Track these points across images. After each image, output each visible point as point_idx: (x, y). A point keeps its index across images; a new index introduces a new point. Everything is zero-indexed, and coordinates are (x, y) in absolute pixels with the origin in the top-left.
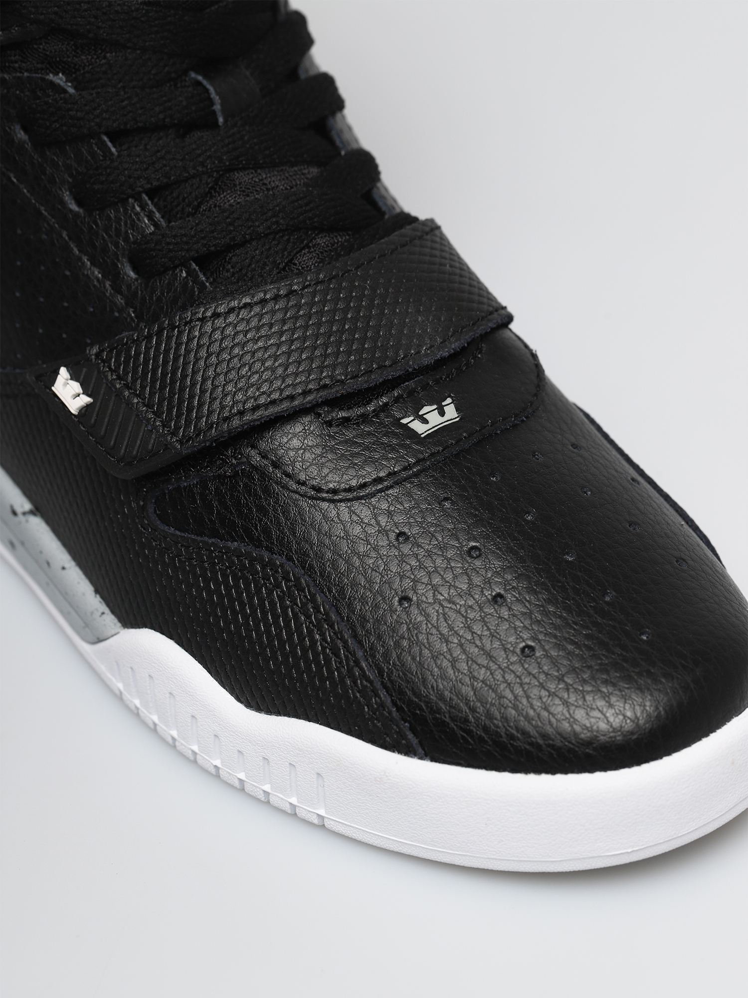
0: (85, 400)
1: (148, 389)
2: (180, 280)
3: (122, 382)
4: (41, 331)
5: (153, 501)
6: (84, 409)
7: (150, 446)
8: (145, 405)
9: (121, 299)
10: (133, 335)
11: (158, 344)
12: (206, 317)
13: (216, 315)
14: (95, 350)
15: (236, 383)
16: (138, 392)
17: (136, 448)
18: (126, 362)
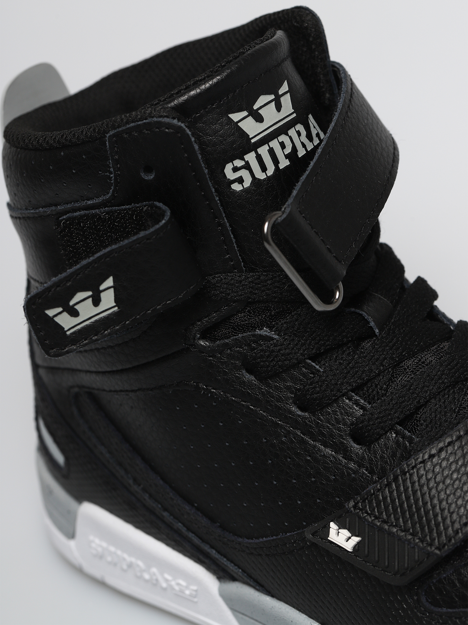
0: (355, 540)
1: (401, 519)
2: (393, 439)
3: (380, 520)
4: (299, 502)
5: (424, 594)
6: (357, 546)
7: (416, 558)
8: (402, 531)
9: (354, 464)
10: (377, 486)
11: (398, 487)
12: (426, 459)
13: (432, 456)
14: (352, 503)
15: (463, 498)
16: (394, 524)
17: (406, 561)
18: (378, 505)
